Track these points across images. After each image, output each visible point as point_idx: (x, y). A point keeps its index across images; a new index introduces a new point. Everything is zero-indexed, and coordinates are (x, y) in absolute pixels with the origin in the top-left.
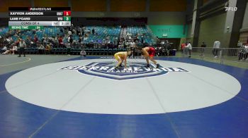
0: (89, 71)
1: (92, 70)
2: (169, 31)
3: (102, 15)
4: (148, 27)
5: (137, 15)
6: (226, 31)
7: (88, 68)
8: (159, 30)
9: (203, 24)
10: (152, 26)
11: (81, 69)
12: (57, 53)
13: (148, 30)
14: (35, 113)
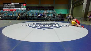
0: (33, 26)
1: (34, 26)
2: (62, 11)
3: (37, 5)
4: (54, 10)
5: (50, 5)
6: (83, 12)
7: (32, 25)
8: (58, 11)
9: (75, 9)
10: (56, 10)
11: (30, 25)
12: (21, 20)
13: (54, 11)
14: (13, 42)
